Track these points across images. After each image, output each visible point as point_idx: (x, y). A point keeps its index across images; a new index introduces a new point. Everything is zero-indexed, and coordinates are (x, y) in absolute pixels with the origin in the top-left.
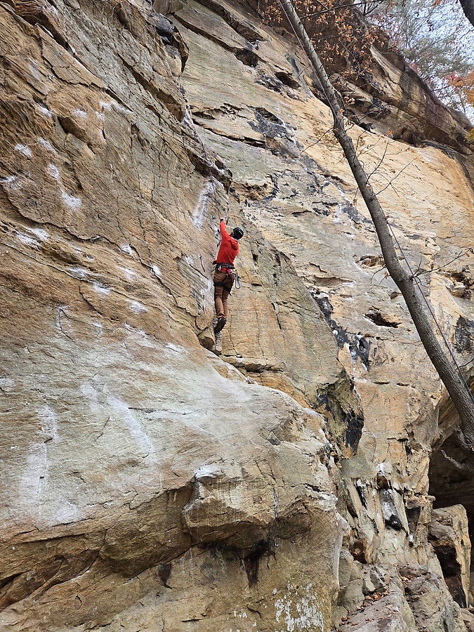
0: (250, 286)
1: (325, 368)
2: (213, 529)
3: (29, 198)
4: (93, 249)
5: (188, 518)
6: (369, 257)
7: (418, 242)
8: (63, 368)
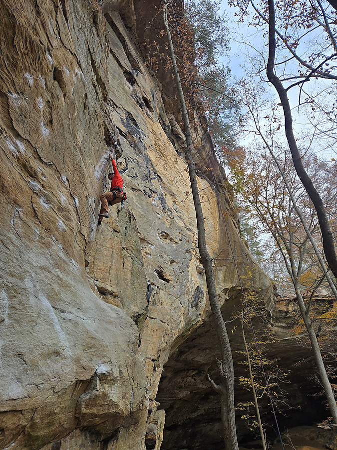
0: (112, 230)
1: (139, 302)
2: (95, 416)
3: (21, 116)
4: (47, 171)
5: (83, 404)
6: (165, 233)
7: (190, 233)
8: (15, 260)
